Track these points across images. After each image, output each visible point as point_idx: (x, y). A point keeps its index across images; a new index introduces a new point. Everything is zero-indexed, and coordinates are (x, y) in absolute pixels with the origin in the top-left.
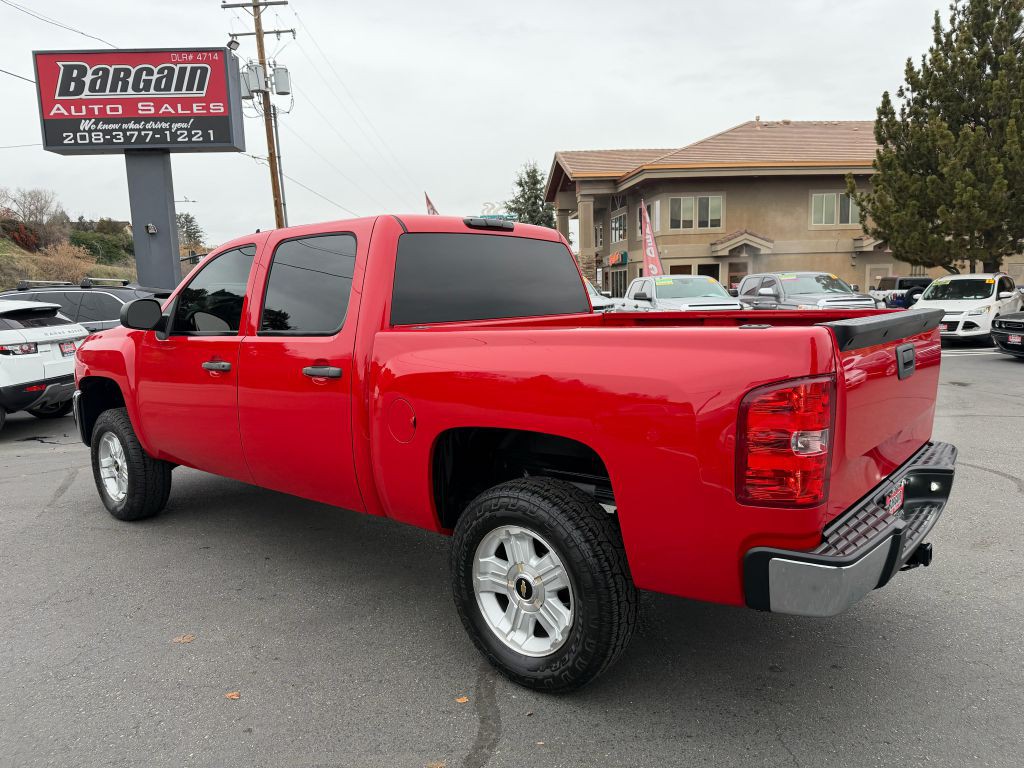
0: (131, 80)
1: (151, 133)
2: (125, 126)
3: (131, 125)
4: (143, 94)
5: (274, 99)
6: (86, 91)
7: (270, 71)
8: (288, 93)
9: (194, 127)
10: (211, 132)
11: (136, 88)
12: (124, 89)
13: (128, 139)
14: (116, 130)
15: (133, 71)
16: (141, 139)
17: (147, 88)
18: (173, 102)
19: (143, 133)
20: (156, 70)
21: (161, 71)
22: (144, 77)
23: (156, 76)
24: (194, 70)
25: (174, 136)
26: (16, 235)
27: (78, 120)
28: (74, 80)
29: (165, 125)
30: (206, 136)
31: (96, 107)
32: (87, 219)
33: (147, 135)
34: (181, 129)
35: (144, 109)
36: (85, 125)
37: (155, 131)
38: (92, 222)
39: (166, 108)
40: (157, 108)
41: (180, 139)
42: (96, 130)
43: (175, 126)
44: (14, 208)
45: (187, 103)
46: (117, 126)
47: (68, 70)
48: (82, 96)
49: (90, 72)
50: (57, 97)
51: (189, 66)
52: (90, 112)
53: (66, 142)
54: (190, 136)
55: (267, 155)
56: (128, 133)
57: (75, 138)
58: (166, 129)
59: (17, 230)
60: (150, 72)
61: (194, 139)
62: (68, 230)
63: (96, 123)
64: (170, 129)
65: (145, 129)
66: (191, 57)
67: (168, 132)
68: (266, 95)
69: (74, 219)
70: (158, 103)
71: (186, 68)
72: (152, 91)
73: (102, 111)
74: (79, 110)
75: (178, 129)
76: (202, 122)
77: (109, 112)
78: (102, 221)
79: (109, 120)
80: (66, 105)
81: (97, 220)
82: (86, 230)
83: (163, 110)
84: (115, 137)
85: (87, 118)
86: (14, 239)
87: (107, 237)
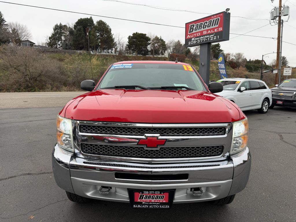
0: (202, 26)
1: (205, 39)
2: (200, 38)
3: (202, 38)
4: (205, 29)
5: (283, 18)
6: (194, 31)
7: (282, 9)
8: (288, 15)
9: (214, 36)
10: (218, 36)
11: (203, 28)
12: (201, 29)
13: (200, 41)
14: (198, 39)
15: (203, 23)
16: (203, 40)
17: (205, 27)
18: (210, 30)
19: (203, 39)
20: (208, 22)
21: (209, 22)
22: (205, 24)
23: (208, 23)
24: (216, 20)
25: (210, 39)
26: (232, 65)
27: (191, 38)
28: (192, 28)
29: (208, 36)
30: (217, 37)
31: (195, 34)
32: (252, 60)
33: (204, 40)
34: (212, 37)
35: (205, 33)
36: (193, 39)
37: (206, 38)
38: (253, 61)
39: (209, 32)
40: (207, 32)
41: (211, 40)
42: (195, 40)
43: (211, 36)
44: (234, 58)
45: (214, 29)
46: (198, 38)
47: (191, 26)
48: (193, 32)
49: (195, 26)
50: (189, 33)
51: (215, 19)
52: (194, 35)
53: (189, 44)
54: (213, 38)
55: (277, 37)
56: (201, 40)
57: (191, 43)
58: (208, 37)
59: (232, 64)
60: (207, 23)
61: (214, 39)
62: (245, 63)
63: (195, 39)
64: (209, 37)
65: (204, 38)
66: (216, 16)
67: (209, 38)
68: (280, 17)
69: (248, 60)
70: (207, 30)
71: (214, 20)
72: (207, 28)
73: (196, 35)
74: (192, 36)
75: (211, 37)
76: (216, 34)
77: (197, 35)
78: (256, 60)
79: (197, 37)
80: (190, 35)
81: (254, 60)
82: (251, 63)
83: (208, 32)
84: (198, 41)
85: (193, 37)
86: (231, 66)
87: (255, 65)
